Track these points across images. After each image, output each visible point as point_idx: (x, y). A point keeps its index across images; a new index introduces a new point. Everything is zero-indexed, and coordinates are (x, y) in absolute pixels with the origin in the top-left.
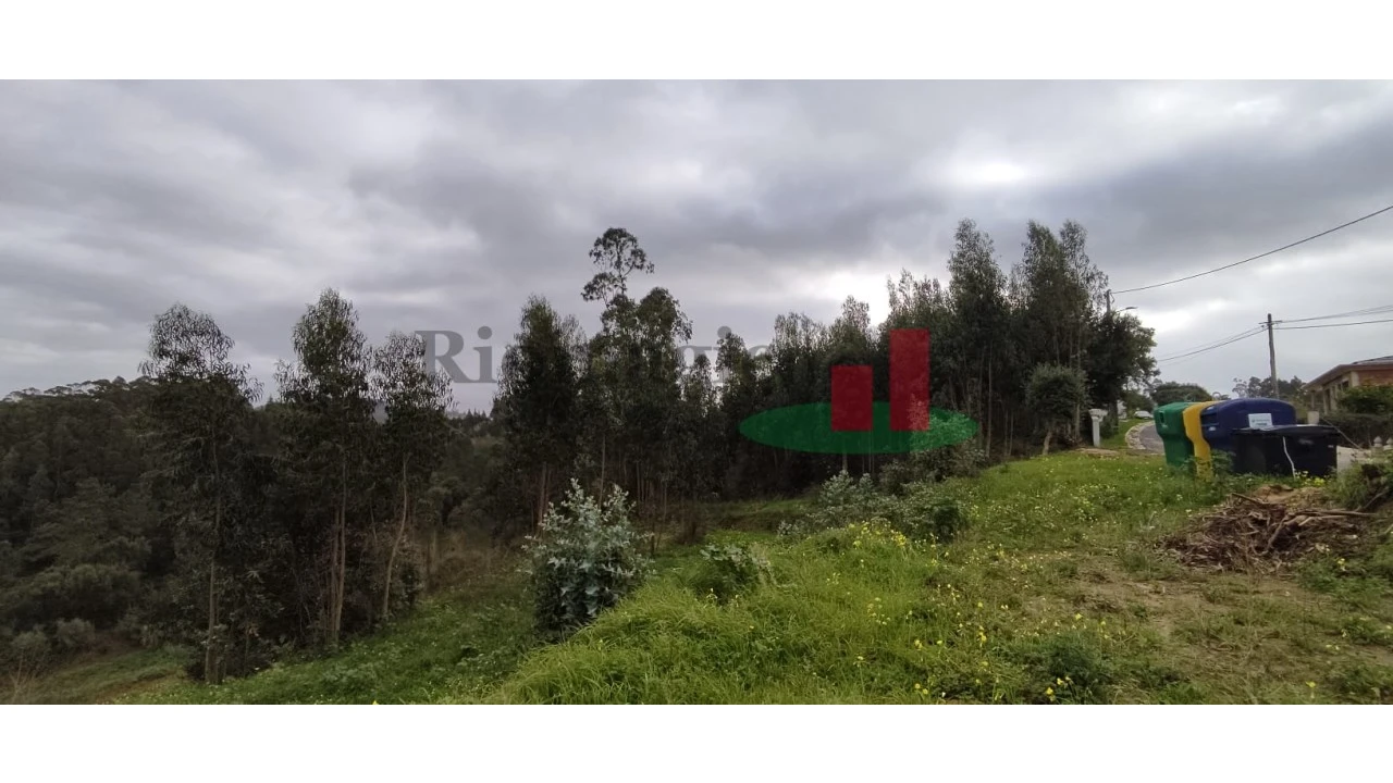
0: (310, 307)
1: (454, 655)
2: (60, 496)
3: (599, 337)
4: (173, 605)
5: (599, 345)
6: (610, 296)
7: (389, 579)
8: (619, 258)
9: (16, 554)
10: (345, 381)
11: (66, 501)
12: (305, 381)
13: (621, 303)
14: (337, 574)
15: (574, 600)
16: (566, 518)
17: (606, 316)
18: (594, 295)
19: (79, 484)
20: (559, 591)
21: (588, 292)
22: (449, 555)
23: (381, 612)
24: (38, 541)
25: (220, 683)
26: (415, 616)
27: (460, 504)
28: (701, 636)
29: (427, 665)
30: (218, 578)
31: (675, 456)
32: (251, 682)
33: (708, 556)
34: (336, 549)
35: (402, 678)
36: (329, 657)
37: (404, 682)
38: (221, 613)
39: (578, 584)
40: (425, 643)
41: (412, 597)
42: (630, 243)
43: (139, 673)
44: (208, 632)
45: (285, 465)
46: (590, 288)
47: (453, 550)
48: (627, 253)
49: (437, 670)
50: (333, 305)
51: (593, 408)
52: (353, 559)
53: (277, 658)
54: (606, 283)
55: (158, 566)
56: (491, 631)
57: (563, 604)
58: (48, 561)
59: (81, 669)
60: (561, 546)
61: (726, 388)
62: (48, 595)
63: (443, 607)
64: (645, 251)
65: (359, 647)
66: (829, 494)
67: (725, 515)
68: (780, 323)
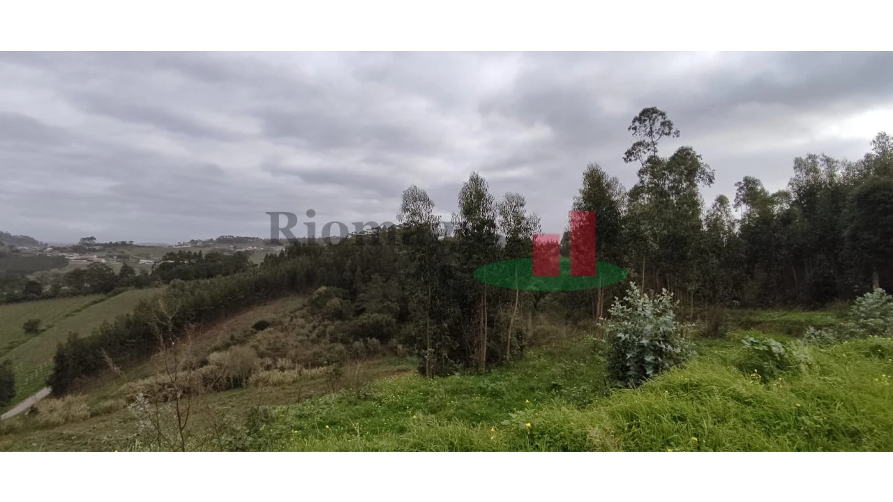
0: (466, 183)
1: (548, 386)
2: (366, 281)
3: (636, 187)
4: (412, 336)
5: (635, 193)
6: (645, 157)
7: (510, 336)
8: (651, 128)
9: (353, 306)
10: (484, 223)
11: (370, 284)
12: (465, 223)
13: (653, 161)
14: (483, 330)
15: (636, 363)
16: (628, 308)
17: (642, 172)
18: (633, 158)
19: (372, 276)
20: (624, 355)
21: (628, 157)
22: (539, 327)
23: (506, 354)
24: (359, 301)
25: (433, 378)
26: (524, 360)
27: (544, 297)
28: (749, 404)
29: (532, 389)
30: (430, 325)
31: (699, 272)
32: (446, 380)
33: (748, 345)
34: (482, 316)
35: (519, 394)
36: (481, 374)
37: (520, 396)
38: (433, 343)
39: (638, 353)
40: (531, 376)
41: (522, 348)
42: (660, 117)
43: (398, 367)
44: (427, 352)
45: (457, 270)
46: (629, 153)
47: (541, 324)
48: (657, 125)
49: (538, 393)
50: (475, 180)
51: (637, 237)
52: (491, 323)
53: (457, 370)
54: (642, 148)
55: (403, 317)
56: (570, 375)
57: (628, 365)
58: (363, 311)
59: (376, 361)
60: (625, 326)
61: (743, 220)
62: (363, 326)
63: (539, 357)
64: (673, 121)
65: (495, 372)
66: (861, 308)
67: (744, 319)
68: (799, 164)
